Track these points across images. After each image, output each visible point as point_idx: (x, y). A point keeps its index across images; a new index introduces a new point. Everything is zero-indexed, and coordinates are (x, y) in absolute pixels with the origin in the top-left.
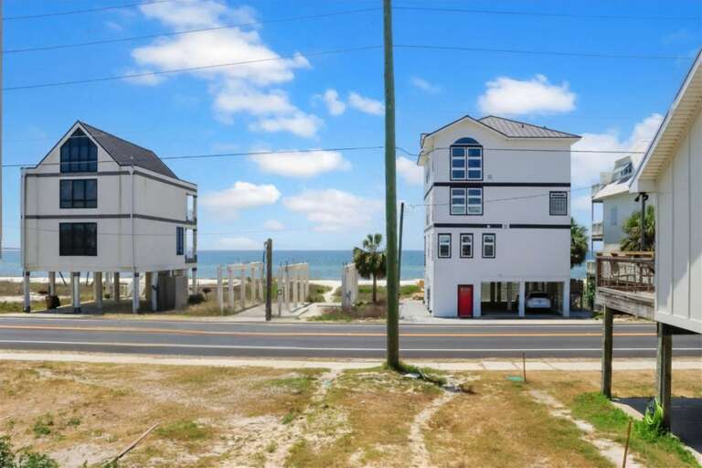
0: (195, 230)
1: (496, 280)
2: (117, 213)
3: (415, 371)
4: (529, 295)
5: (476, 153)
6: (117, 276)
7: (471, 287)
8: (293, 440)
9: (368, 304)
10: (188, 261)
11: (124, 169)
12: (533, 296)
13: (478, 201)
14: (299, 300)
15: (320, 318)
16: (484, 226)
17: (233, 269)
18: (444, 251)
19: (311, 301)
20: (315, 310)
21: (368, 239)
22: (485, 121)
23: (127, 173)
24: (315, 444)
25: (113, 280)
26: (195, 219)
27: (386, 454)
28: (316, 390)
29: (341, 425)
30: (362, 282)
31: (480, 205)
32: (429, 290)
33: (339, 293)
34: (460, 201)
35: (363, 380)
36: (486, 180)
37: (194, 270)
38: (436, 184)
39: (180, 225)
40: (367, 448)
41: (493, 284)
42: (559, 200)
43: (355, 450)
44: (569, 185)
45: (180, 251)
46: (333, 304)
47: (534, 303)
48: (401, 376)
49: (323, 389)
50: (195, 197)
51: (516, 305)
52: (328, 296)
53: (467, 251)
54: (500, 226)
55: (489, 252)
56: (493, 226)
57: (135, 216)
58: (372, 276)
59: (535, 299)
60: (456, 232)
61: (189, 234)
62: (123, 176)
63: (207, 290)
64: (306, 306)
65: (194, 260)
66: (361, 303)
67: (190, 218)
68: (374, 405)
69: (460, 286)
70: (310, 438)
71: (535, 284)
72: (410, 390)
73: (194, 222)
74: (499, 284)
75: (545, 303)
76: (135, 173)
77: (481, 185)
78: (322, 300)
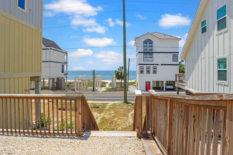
0: (67, 65)
1: (158, 80)
2: (45, 61)
3: (131, 103)
4: (167, 85)
5: (151, 43)
6: (44, 79)
7: (150, 82)
8: (102, 116)
9: (119, 87)
10: (65, 75)
11: (47, 48)
12: (168, 85)
13: (151, 57)
14: (99, 86)
15: (105, 91)
16: (154, 64)
17: (79, 77)
18: (142, 72)
19: (102, 86)
20: (104, 89)
21: (119, 68)
22: (154, 34)
23: (48, 49)
24: (107, 117)
25: (43, 80)
26: (67, 62)
27: (123, 119)
28: (106, 107)
29: (112, 114)
30: (118, 81)
31: (152, 59)
32: (137, 83)
33: (111, 84)
34: (146, 57)
35: (118, 105)
36: (154, 51)
37: (67, 77)
38: (139, 52)
39: (63, 64)
40: (118, 117)
41: (157, 81)
42: (175, 57)
43: (116, 118)
44: (178, 53)
45: (63, 72)
46: (109, 87)
47: (168, 87)
48: (128, 105)
49: (108, 107)
50: (67, 55)
51: (163, 88)
52: (107, 85)
53: (148, 72)
54: (158, 65)
55: (155, 72)
56: (156, 65)
57: (50, 62)
58: (120, 79)
59: (168, 86)
60: (145, 66)
61: (65, 66)
62: (47, 50)
63: (70, 83)
64: (101, 88)
65: (67, 74)
66: (117, 87)
67: (66, 62)
68: (120, 110)
69: (146, 82)
70: (106, 116)
71: (170, 81)
72: (130, 107)
73: (67, 63)
74: (159, 81)
75: (172, 87)
76: (51, 49)
77: (153, 53)
78: (105, 86)
